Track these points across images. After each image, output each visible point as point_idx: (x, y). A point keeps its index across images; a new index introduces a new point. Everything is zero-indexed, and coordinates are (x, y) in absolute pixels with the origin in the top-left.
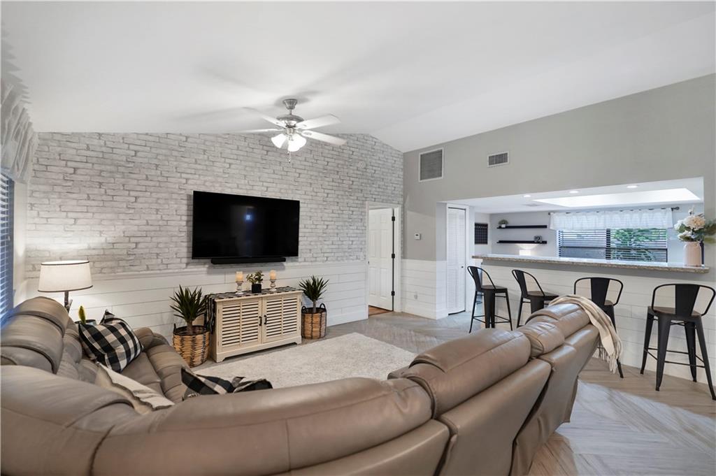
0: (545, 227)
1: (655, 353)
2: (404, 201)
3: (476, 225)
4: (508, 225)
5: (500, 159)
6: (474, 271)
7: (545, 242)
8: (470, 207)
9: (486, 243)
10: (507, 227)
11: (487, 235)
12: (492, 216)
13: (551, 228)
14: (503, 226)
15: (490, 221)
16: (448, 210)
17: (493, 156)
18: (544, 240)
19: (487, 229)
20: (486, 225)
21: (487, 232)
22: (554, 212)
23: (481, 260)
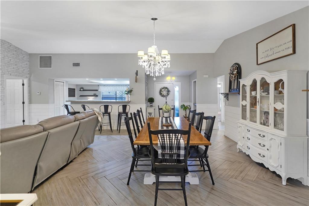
0: (97, 90)
2: (30, 77)
3: (69, 89)
4: (84, 89)
5: (77, 65)
6: (66, 106)
7: (97, 96)
8: (66, 81)
9: (75, 96)
10: (83, 90)
11: (75, 93)
12: (77, 85)
13: (99, 91)
14: (82, 90)
15: (76, 87)
16: (55, 83)
17: (74, 63)
18: (97, 95)
19: (75, 91)
20: (75, 89)
21: (75, 92)
22: (100, 85)
23: (70, 102)
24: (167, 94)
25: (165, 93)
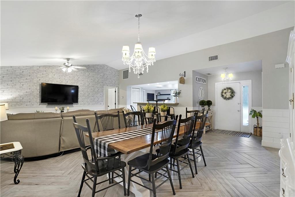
0: (170, 94)
2: (119, 86)
3: (148, 94)
4: (161, 94)
7: (170, 100)
9: (153, 100)
10: (160, 95)
12: (156, 91)
14: (159, 94)
15: (156, 93)
16: (132, 89)
20: (154, 94)
21: (154, 96)
23: (137, 104)
24: (230, 96)
25: (228, 95)
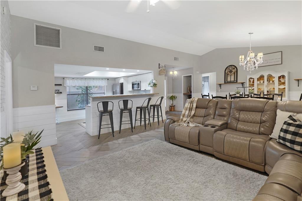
1: (157, 116)
7: (61, 93)
22: (66, 78)
